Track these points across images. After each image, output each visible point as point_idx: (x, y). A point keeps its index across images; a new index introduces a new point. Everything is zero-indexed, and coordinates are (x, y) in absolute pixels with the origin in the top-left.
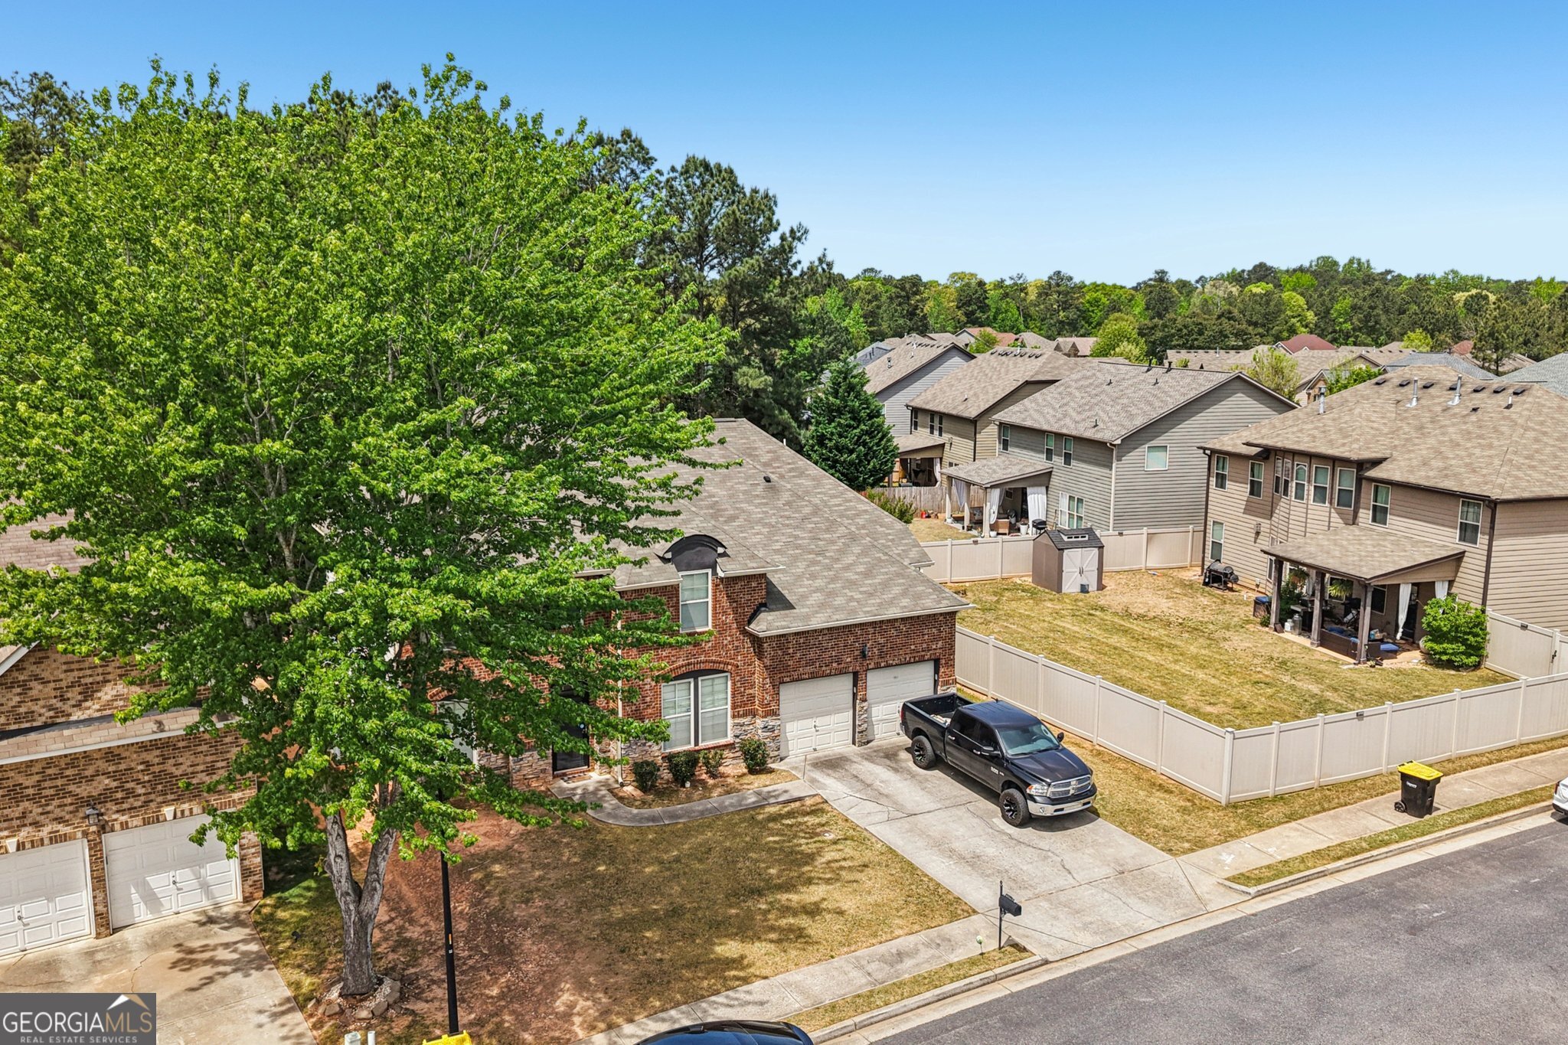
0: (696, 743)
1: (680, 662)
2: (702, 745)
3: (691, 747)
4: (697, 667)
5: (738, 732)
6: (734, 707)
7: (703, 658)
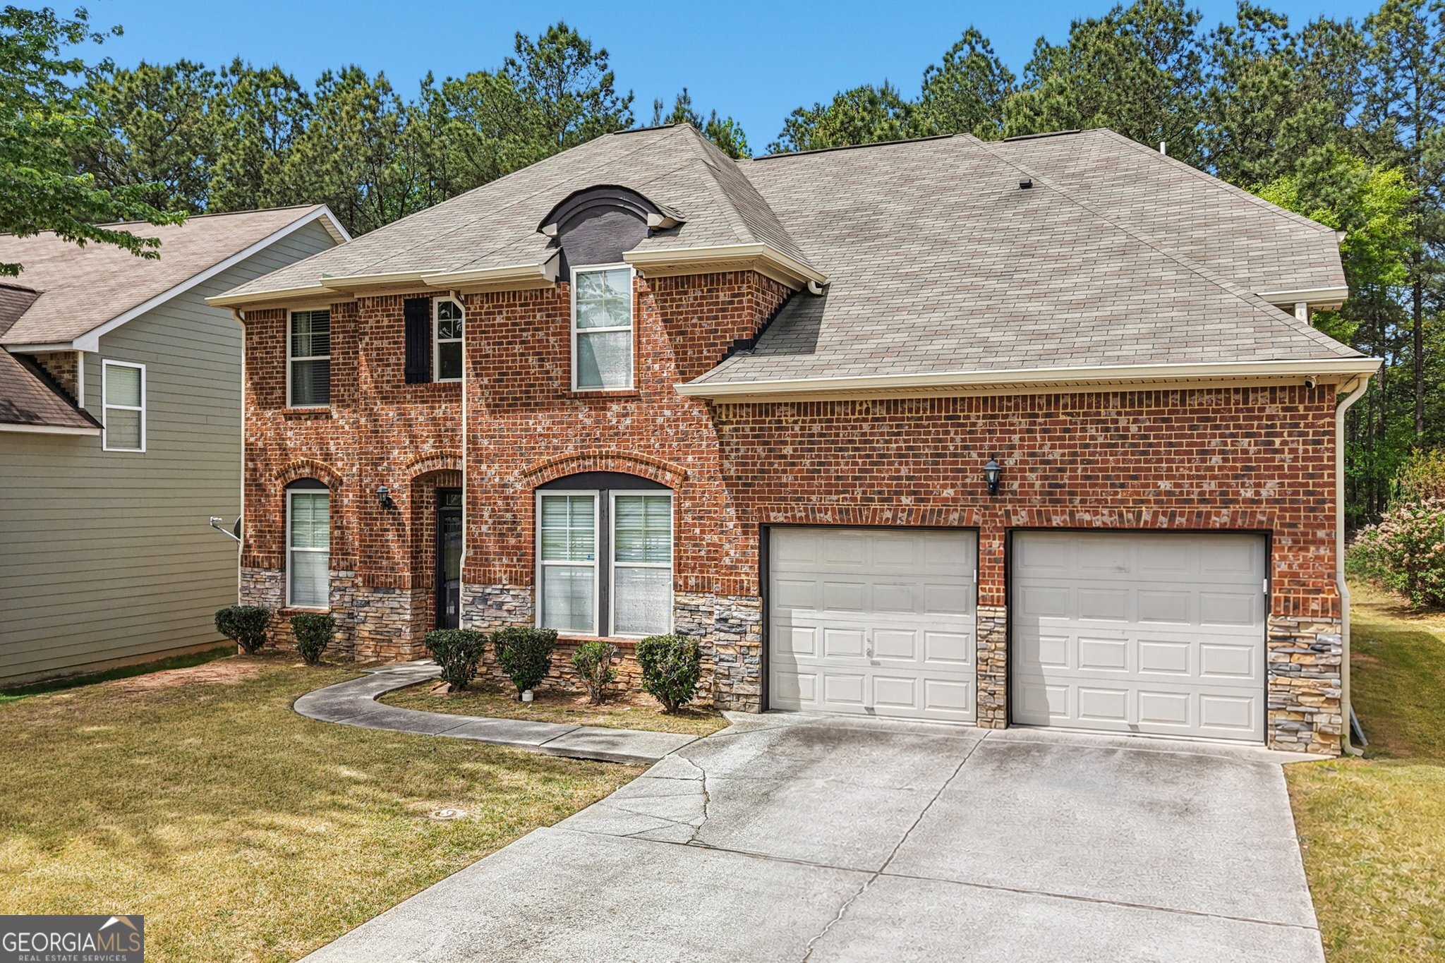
0: (604, 630)
1: (570, 451)
2: (613, 636)
3: (593, 634)
4: (602, 465)
5: (685, 626)
6: (679, 568)
7: (613, 448)
